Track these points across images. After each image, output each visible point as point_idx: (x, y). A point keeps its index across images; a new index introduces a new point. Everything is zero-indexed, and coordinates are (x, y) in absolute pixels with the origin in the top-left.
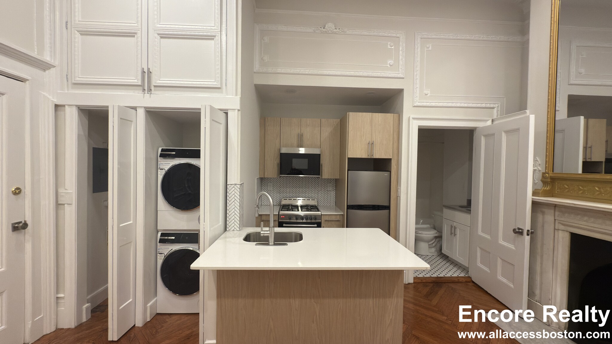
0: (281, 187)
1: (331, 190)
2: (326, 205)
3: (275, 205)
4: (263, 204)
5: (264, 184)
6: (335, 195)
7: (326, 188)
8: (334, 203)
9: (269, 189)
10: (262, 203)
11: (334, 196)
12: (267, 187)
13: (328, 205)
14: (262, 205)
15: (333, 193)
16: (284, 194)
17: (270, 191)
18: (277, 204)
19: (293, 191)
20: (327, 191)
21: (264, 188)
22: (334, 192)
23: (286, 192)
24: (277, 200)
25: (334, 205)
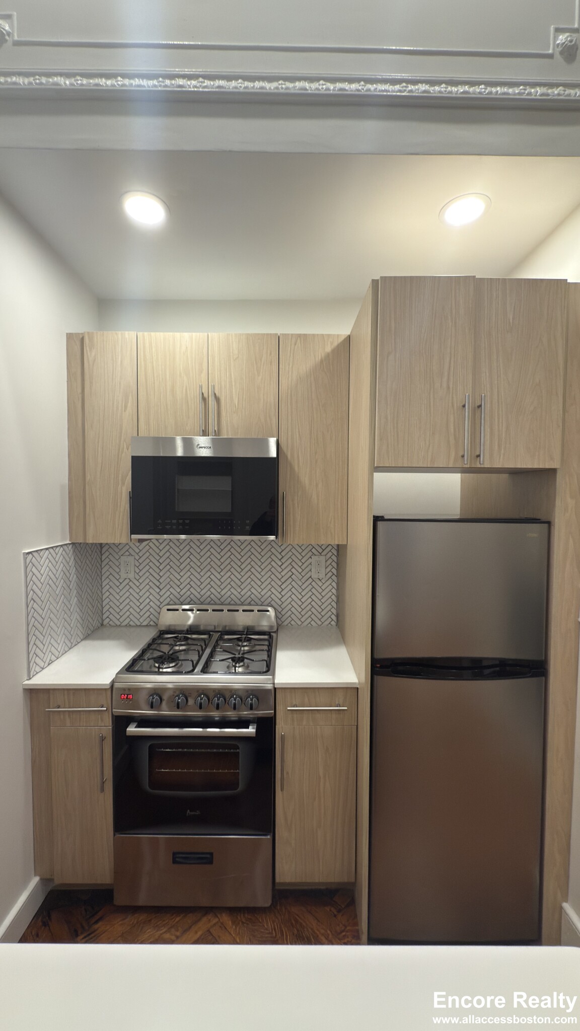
0: (161, 567)
1: (322, 576)
2: (306, 623)
3: (147, 625)
4: (105, 622)
5: (107, 560)
6: (334, 591)
7: (308, 569)
8: (334, 617)
9: (123, 575)
10: (103, 621)
11: (333, 597)
12: (118, 570)
13: (313, 623)
14: (102, 625)
15: (330, 587)
16: (171, 590)
17: (127, 581)
18: (152, 623)
19: (202, 580)
20: (310, 580)
21: (108, 573)
22: (334, 584)
23: (179, 583)
24: (151, 610)
25: (333, 623)
